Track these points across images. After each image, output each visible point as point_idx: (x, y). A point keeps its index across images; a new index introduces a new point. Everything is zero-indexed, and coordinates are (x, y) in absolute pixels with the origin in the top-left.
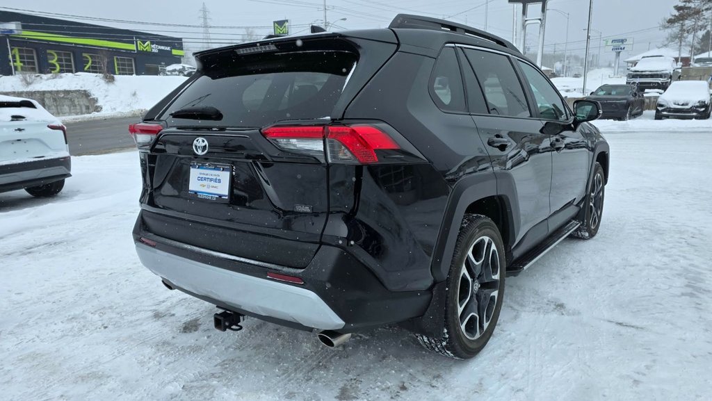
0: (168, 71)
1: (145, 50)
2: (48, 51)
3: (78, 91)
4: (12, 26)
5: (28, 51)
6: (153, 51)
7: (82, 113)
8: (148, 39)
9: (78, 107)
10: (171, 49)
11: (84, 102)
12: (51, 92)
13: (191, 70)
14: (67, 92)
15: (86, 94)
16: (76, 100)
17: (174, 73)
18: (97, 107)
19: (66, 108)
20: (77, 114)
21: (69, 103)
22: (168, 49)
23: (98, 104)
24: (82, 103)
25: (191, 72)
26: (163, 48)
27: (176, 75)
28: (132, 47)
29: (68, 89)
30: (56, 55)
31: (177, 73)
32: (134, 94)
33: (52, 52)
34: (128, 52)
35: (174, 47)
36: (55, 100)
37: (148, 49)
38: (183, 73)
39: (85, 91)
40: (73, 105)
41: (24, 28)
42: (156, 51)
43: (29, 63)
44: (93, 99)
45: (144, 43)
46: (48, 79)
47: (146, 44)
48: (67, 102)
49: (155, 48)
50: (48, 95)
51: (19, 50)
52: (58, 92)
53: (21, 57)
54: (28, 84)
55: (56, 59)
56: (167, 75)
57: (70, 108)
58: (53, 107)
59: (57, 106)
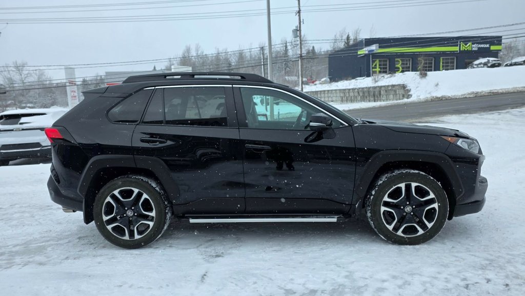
0: (475, 65)
1: (466, 49)
2: (396, 59)
3: (399, 85)
4: (374, 47)
5: (384, 61)
6: (474, 49)
7: (400, 99)
8: (470, 41)
9: (398, 95)
10: (490, 46)
11: (402, 92)
12: (384, 86)
13: (494, 62)
14: (393, 86)
15: (403, 87)
16: (398, 91)
17: (479, 66)
18: (409, 95)
19: (391, 96)
20: (397, 100)
21: (394, 93)
22: (488, 46)
23: (410, 93)
24: (400, 93)
25: (495, 64)
26: (482, 46)
27: (482, 67)
28: (456, 49)
29: (394, 84)
30: (400, 61)
31: (482, 65)
32: (437, 85)
33: (399, 59)
34: (452, 53)
35: (492, 44)
36: (386, 91)
37: (469, 49)
38: (487, 65)
39: (403, 85)
40: (395, 94)
41: (380, 47)
42: (476, 49)
43: (384, 68)
44: (408, 90)
45: (466, 45)
46: (387, 78)
47: (468, 45)
48: (393, 92)
49: (475, 47)
50: (383, 88)
51: (379, 60)
52: (388, 86)
53: (380, 65)
54: (376, 82)
55: (400, 63)
56: (474, 68)
57: (393, 95)
58: (385, 96)
59: (386, 95)
